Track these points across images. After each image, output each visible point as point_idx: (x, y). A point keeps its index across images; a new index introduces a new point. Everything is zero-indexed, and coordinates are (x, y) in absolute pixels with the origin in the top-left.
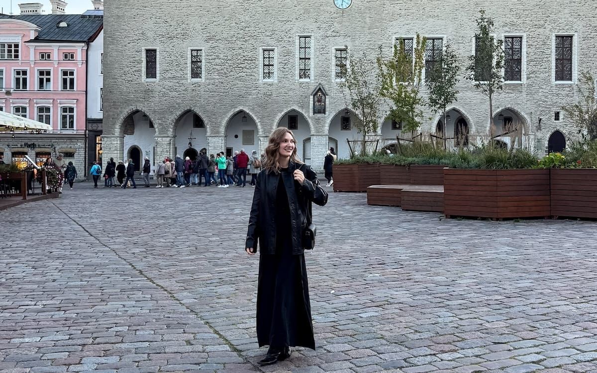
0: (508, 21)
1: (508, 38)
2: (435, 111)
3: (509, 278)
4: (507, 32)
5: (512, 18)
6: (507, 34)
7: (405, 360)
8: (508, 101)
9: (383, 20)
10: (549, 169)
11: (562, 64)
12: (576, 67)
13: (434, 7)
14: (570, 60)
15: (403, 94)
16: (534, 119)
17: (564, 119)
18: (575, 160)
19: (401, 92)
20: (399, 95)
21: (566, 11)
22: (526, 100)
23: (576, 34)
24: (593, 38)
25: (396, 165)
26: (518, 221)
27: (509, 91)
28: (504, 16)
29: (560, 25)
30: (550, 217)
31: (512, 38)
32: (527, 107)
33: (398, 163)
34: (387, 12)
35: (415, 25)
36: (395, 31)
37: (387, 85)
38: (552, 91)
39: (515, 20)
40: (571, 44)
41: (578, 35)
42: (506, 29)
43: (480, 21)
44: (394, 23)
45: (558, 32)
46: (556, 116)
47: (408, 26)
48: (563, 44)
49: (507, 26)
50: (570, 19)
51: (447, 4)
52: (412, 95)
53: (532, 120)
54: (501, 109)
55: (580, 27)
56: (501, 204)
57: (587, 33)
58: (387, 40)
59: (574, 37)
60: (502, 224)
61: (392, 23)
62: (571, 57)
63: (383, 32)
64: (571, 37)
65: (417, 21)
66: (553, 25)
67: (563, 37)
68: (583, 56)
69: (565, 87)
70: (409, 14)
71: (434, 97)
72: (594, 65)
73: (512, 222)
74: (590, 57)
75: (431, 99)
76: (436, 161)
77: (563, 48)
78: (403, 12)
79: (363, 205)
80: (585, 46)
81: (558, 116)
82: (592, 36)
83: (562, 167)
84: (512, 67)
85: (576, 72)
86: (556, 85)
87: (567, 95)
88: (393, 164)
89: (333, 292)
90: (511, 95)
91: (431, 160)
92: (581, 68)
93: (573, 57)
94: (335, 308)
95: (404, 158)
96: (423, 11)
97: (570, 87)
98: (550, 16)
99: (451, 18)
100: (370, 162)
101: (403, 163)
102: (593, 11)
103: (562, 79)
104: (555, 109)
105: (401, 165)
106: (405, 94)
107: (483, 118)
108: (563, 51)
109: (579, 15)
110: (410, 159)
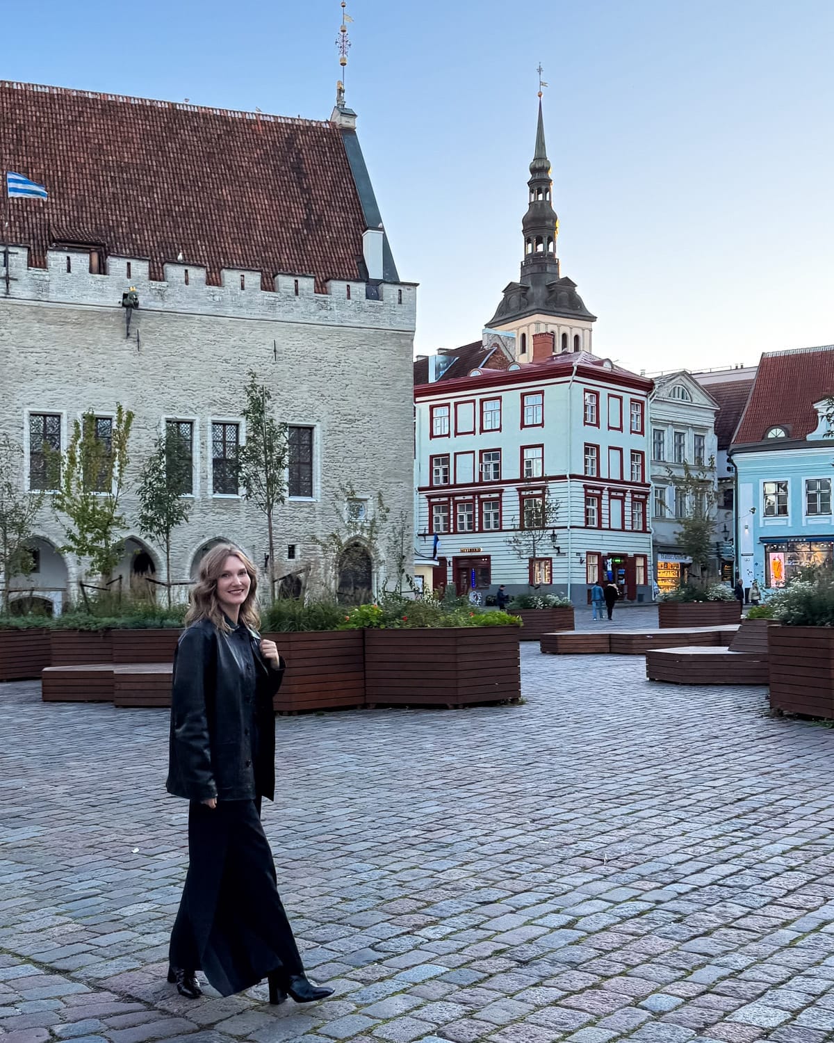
0: (218, 397)
1: (217, 424)
2: (151, 537)
3: (398, 802)
4: (216, 414)
5: (224, 392)
6: (216, 418)
7: (372, 947)
8: (218, 526)
9: (6, 379)
10: (363, 631)
11: (298, 471)
12: (319, 475)
13: (97, 363)
14: (310, 464)
15: (91, 508)
16: (258, 556)
17: (301, 556)
18: (399, 615)
19: (87, 505)
20: (84, 510)
21: (305, 387)
22: (246, 525)
23: (318, 424)
24: (342, 432)
25: (82, 631)
26: (323, 714)
27: (219, 510)
28: (211, 389)
29: (295, 409)
30: (365, 706)
31: (224, 425)
32: (247, 537)
33: (84, 627)
34: (12, 365)
35: (63, 391)
36: (28, 400)
37: (61, 491)
38: (284, 513)
39: (228, 397)
40: (311, 439)
41: (321, 427)
42: (214, 409)
43: (250, 389)
44: (27, 386)
45: (292, 420)
46: (289, 552)
47: (51, 393)
48: (300, 440)
49: (215, 405)
50: (310, 401)
51: (119, 361)
52: (107, 510)
53: (254, 558)
54: (207, 539)
55: (325, 413)
56: (296, 688)
57: (333, 424)
58: (13, 415)
59: (315, 429)
60: (303, 720)
61: (22, 385)
62: (311, 460)
63: (6, 400)
64: (311, 428)
65: (67, 386)
66: (284, 408)
67: (298, 428)
68: (328, 460)
69: (303, 507)
70: (52, 372)
71: (150, 513)
72: (344, 473)
73: (313, 716)
74: (339, 461)
75: (144, 518)
76: (157, 622)
77: (299, 445)
78: (42, 368)
79: (35, 702)
80: (330, 444)
81: (293, 552)
82: (341, 429)
83: (383, 627)
84: (224, 472)
85: (319, 484)
86: (290, 503)
87: (306, 519)
88: (75, 629)
89: (136, 850)
90: (222, 517)
91: (149, 621)
92: (326, 478)
93: (314, 459)
94: (167, 877)
95: (94, 619)
96: (78, 368)
97: (310, 506)
98: (281, 393)
99: (125, 384)
100: (20, 628)
101: (93, 627)
102: (342, 391)
103: (299, 495)
104: (289, 541)
105: (89, 631)
106: (94, 507)
107: (180, 554)
108: (300, 450)
109: (322, 395)
110: (106, 621)
